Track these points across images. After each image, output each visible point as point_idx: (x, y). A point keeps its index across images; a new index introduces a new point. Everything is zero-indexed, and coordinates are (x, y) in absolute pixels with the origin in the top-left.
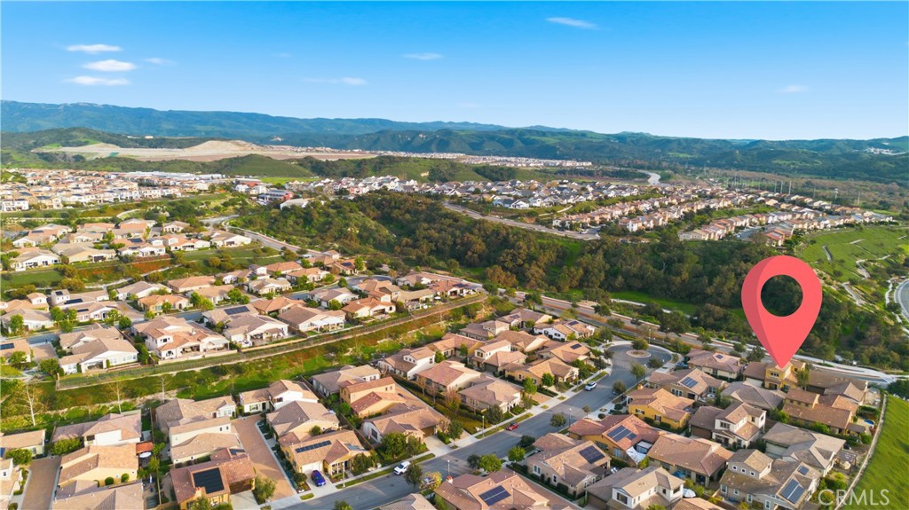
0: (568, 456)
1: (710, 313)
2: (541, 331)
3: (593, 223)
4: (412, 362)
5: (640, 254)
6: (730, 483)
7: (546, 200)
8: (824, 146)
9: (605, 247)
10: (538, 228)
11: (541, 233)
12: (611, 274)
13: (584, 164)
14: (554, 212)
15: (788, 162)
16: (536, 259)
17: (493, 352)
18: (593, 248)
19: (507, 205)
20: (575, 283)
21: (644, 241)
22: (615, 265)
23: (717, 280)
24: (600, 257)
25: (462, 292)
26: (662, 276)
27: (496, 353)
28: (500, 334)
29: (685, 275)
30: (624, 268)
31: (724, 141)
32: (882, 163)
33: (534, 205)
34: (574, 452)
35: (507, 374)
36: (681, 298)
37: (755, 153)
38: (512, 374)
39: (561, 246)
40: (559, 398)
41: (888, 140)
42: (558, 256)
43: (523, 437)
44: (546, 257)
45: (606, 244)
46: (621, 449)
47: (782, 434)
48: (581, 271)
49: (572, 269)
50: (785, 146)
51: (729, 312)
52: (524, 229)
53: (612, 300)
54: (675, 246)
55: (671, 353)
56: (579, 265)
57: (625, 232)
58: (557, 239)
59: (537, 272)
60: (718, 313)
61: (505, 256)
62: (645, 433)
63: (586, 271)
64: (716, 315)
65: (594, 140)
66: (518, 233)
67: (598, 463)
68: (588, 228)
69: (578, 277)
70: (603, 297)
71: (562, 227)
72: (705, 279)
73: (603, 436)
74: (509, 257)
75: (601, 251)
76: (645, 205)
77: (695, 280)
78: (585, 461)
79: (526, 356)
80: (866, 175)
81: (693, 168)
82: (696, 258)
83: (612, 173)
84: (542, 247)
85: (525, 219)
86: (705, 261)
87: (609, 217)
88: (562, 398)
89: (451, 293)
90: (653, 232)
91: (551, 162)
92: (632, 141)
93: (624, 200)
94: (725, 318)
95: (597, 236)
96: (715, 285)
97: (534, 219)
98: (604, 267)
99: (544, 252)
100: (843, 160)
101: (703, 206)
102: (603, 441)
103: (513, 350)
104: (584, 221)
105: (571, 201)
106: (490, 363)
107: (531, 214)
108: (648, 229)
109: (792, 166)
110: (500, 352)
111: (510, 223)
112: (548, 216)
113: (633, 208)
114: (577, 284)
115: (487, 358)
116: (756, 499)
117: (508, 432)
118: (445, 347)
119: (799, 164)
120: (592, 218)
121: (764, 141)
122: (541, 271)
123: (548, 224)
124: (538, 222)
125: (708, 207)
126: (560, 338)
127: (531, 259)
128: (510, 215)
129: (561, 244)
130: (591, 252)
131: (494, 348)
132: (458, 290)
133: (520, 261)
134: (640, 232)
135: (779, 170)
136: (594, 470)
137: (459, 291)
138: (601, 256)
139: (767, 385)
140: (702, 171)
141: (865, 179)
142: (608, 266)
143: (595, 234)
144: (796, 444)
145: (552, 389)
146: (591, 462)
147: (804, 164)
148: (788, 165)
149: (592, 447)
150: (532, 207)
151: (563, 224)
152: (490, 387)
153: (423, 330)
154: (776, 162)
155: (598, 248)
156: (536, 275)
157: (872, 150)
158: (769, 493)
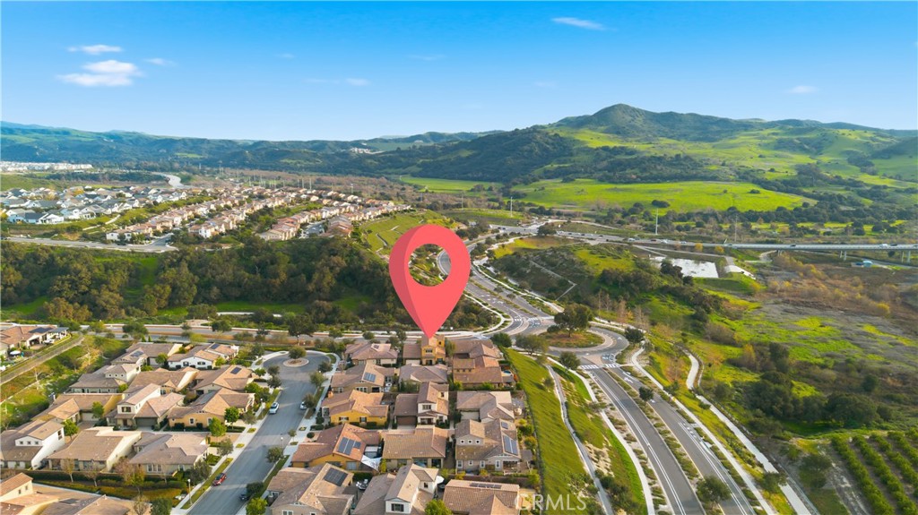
0: (317, 488)
1: (320, 309)
2: (178, 364)
3: (156, 233)
4: (33, 444)
5: (227, 261)
6: (463, 456)
7: (84, 210)
8: (319, 146)
9: (188, 258)
10: (89, 245)
11: (97, 251)
12: (205, 286)
13: (83, 166)
14: (102, 224)
15: (294, 162)
16: (106, 282)
17: (143, 403)
18: (174, 261)
19: (31, 221)
20: (164, 303)
21: (226, 247)
22: (204, 276)
23: (316, 276)
24: (185, 270)
25: (45, 338)
26: (260, 280)
27: (147, 402)
28: (132, 380)
29: (283, 276)
30: (218, 278)
31: (230, 141)
32: (369, 161)
33: (70, 217)
34: (319, 479)
35: (172, 423)
36: (284, 300)
37: (263, 152)
38: (181, 421)
39: (133, 264)
40: (249, 432)
41: (365, 141)
42: (130, 276)
43: (248, 486)
44: (118, 279)
45: (188, 254)
46: (356, 461)
47: (470, 400)
48: (168, 288)
49: (158, 288)
50: (285, 146)
51: (337, 305)
52: (71, 248)
53: (219, 314)
54: (263, 249)
55: (325, 354)
56: (164, 281)
57: (199, 240)
58: (122, 255)
59: (112, 297)
60: (327, 307)
61: (58, 282)
62: (366, 436)
63: (174, 288)
64: (327, 310)
65: (83, 139)
66: (64, 253)
67: (345, 484)
68: (152, 239)
69: (166, 296)
70: (210, 312)
71: (122, 241)
72: (303, 277)
73: (334, 454)
74: (66, 284)
75: (184, 264)
76: (201, 209)
77: (292, 279)
78: (333, 486)
79: (182, 397)
80: (360, 172)
81: (208, 169)
82: (287, 258)
83: (121, 176)
84: (107, 267)
85: (66, 235)
86: (295, 260)
87: (170, 225)
88: (252, 430)
89: (31, 342)
90: (228, 236)
91: (36, 165)
92: (131, 141)
93: (175, 205)
94: (335, 311)
95: (169, 248)
96: (314, 281)
97: (78, 235)
98: (193, 280)
99: (114, 273)
100: (338, 158)
101: (261, 207)
102: (336, 459)
103: (163, 393)
104: (146, 232)
105: (115, 209)
106: (144, 416)
107: (72, 229)
108: (222, 234)
109: (298, 165)
110: (152, 399)
111: (47, 242)
112: (95, 230)
113: (191, 213)
114: (167, 303)
115: (137, 410)
116: (488, 463)
117: (218, 488)
118: (66, 413)
119: (304, 163)
120: (154, 227)
121: (266, 142)
122: (117, 296)
123: (101, 238)
124: (86, 237)
125: (266, 206)
126: (206, 366)
127: (98, 283)
128: (42, 232)
129: (130, 260)
130: (172, 265)
131: (143, 397)
132: (40, 336)
133: (84, 288)
134: (216, 238)
135: (288, 168)
136: (347, 491)
137: (41, 338)
138: (187, 269)
139: (424, 362)
140: (218, 172)
141: (360, 175)
142: (197, 278)
143: (164, 245)
144: (483, 405)
145: (239, 423)
146: (339, 484)
147: (308, 162)
148: (296, 164)
149: (331, 469)
150: (69, 220)
151: (122, 237)
152: (170, 444)
153: (14, 400)
154: (284, 161)
155: (180, 260)
156: (112, 301)
157: (356, 150)
158: (496, 454)
